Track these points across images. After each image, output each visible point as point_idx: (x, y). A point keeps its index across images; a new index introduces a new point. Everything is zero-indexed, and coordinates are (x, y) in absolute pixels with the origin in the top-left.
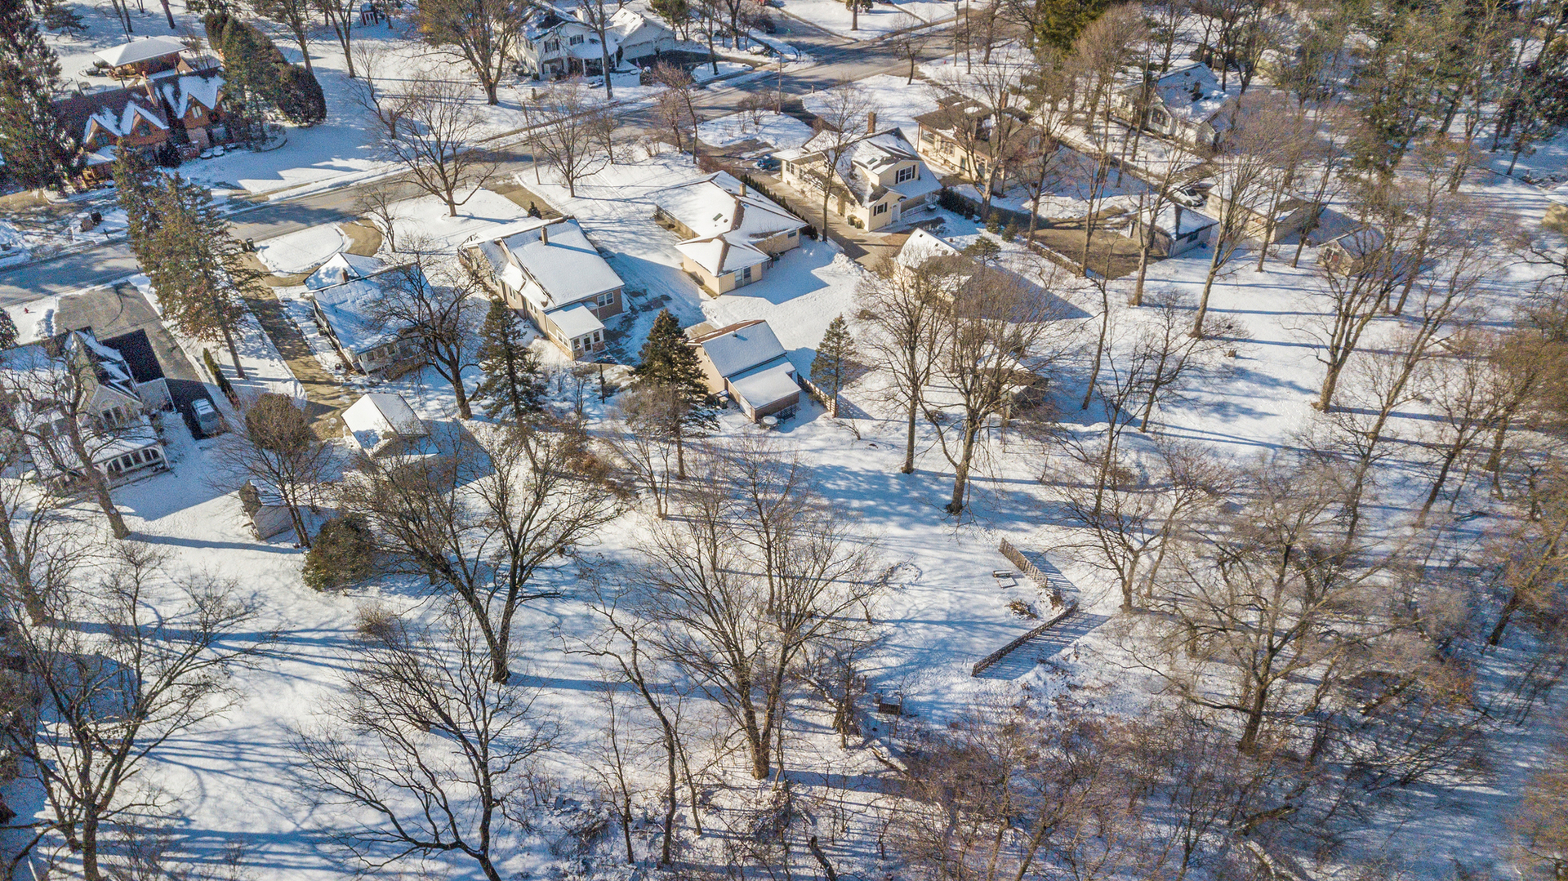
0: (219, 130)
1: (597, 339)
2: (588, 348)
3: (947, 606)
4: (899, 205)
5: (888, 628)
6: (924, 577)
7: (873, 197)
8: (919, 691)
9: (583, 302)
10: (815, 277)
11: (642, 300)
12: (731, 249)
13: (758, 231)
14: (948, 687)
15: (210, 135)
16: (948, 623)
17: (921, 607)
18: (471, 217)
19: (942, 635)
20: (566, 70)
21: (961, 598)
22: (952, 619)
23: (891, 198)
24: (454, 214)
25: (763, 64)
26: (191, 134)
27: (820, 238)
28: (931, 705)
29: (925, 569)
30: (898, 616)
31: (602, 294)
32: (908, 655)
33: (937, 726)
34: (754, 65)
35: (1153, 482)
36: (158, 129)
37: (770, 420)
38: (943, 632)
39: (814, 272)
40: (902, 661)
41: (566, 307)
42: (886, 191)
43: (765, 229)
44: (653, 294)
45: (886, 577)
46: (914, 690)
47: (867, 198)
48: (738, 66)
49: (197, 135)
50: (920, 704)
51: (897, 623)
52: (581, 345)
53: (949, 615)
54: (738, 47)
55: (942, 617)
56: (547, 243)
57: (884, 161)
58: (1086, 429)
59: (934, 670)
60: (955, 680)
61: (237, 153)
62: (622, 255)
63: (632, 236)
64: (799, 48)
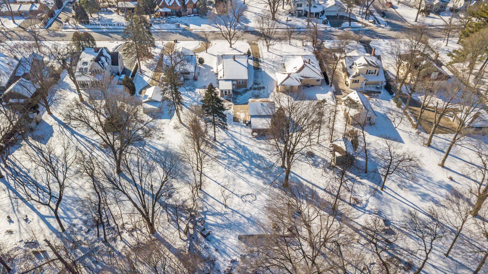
0: (195, 10)
1: (229, 93)
2: (226, 94)
3: (253, 214)
4: (365, 82)
5: (229, 211)
6: (255, 202)
7: (354, 77)
8: (217, 234)
9: (232, 80)
10: (316, 96)
11: (256, 86)
12: (289, 78)
13: (305, 76)
14: (228, 238)
15: (193, 10)
16: (248, 219)
17: (245, 210)
18: (235, 49)
19: (242, 222)
20: (303, 14)
21: (260, 213)
22: (251, 218)
23: (361, 78)
24: (231, 47)
25: (370, 26)
26: (188, 9)
27: (330, 85)
28: (218, 241)
29: (258, 199)
30: (235, 209)
31: (241, 80)
32: (226, 222)
33: (212, 248)
34: (366, 25)
35: (367, 209)
36: (178, 6)
37: (255, 134)
38: (243, 220)
39: (317, 95)
40: (223, 223)
41: (226, 80)
42: (359, 75)
43: (307, 76)
44: (261, 85)
45: (243, 196)
46: (217, 233)
47: (352, 76)
48: (360, 25)
49: (189, 10)
50: (214, 238)
51: (233, 211)
52: (224, 93)
53: (251, 216)
54: (366, 19)
55: (248, 216)
56: (235, 60)
57: (364, 65)
58: (359, 180)
59: (229, 231)
60: (232, 237)
61: (197, 17)
62: (264, 72)
63: (272, 67)
64: (388, 23)
